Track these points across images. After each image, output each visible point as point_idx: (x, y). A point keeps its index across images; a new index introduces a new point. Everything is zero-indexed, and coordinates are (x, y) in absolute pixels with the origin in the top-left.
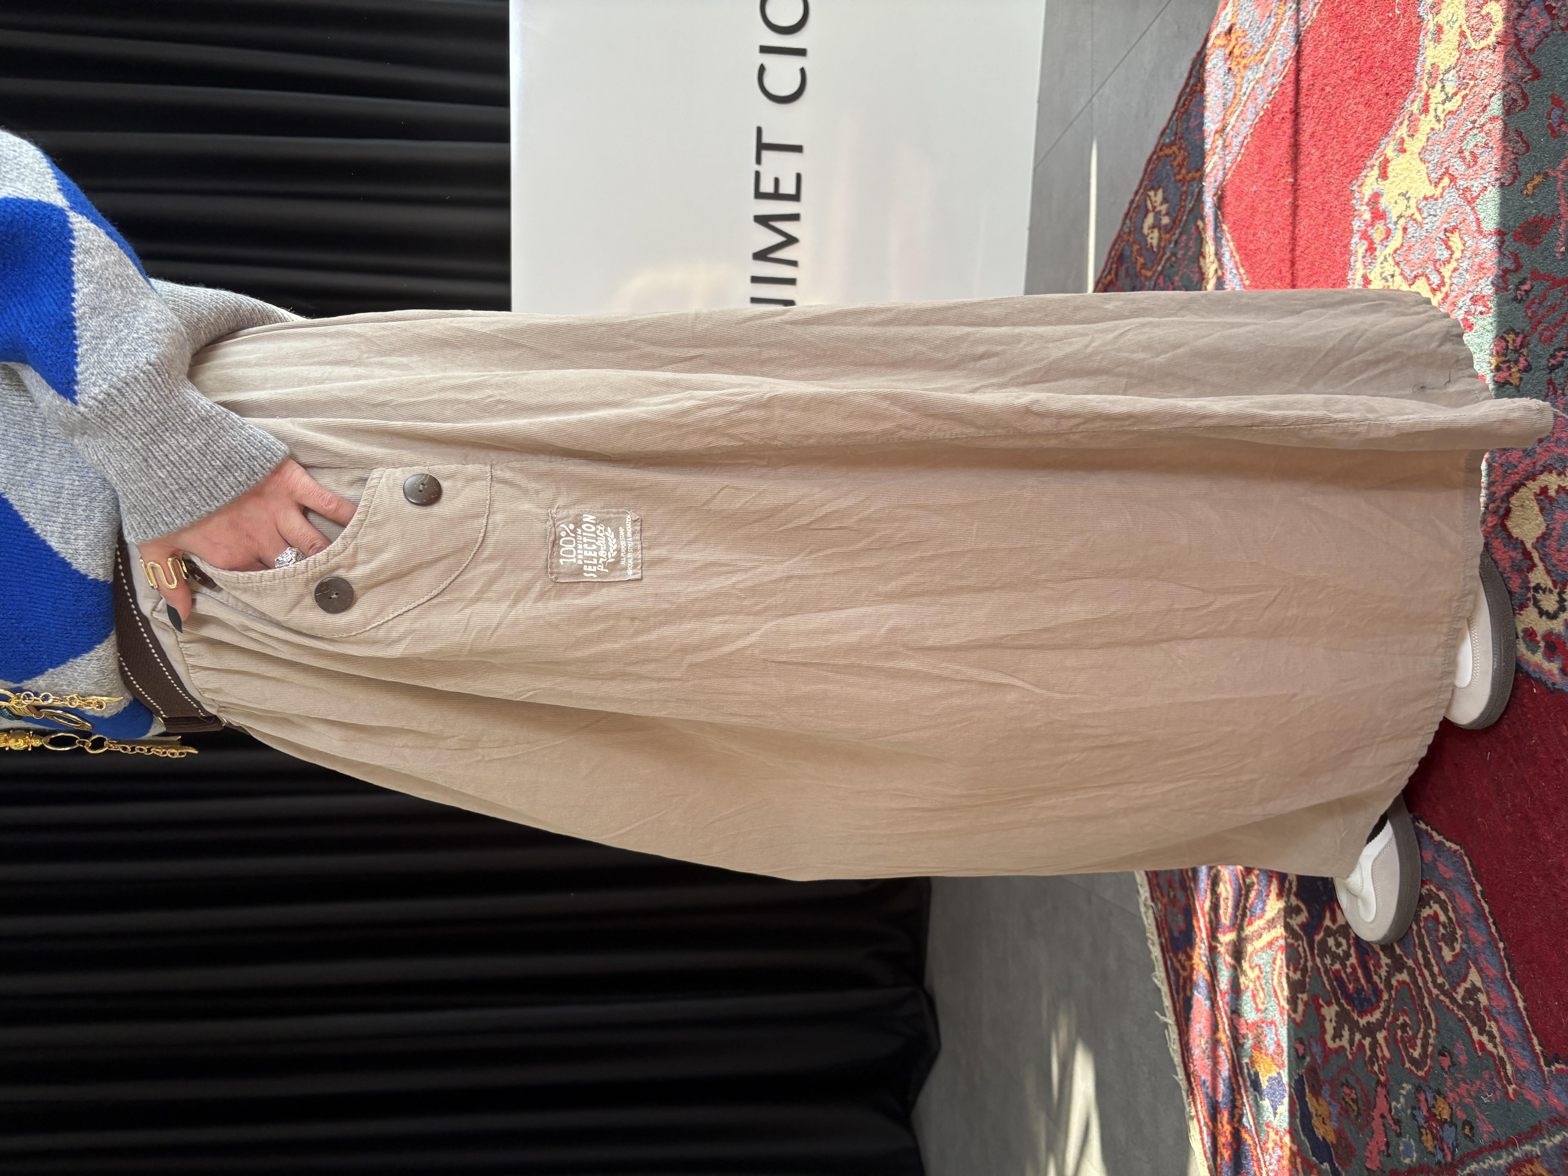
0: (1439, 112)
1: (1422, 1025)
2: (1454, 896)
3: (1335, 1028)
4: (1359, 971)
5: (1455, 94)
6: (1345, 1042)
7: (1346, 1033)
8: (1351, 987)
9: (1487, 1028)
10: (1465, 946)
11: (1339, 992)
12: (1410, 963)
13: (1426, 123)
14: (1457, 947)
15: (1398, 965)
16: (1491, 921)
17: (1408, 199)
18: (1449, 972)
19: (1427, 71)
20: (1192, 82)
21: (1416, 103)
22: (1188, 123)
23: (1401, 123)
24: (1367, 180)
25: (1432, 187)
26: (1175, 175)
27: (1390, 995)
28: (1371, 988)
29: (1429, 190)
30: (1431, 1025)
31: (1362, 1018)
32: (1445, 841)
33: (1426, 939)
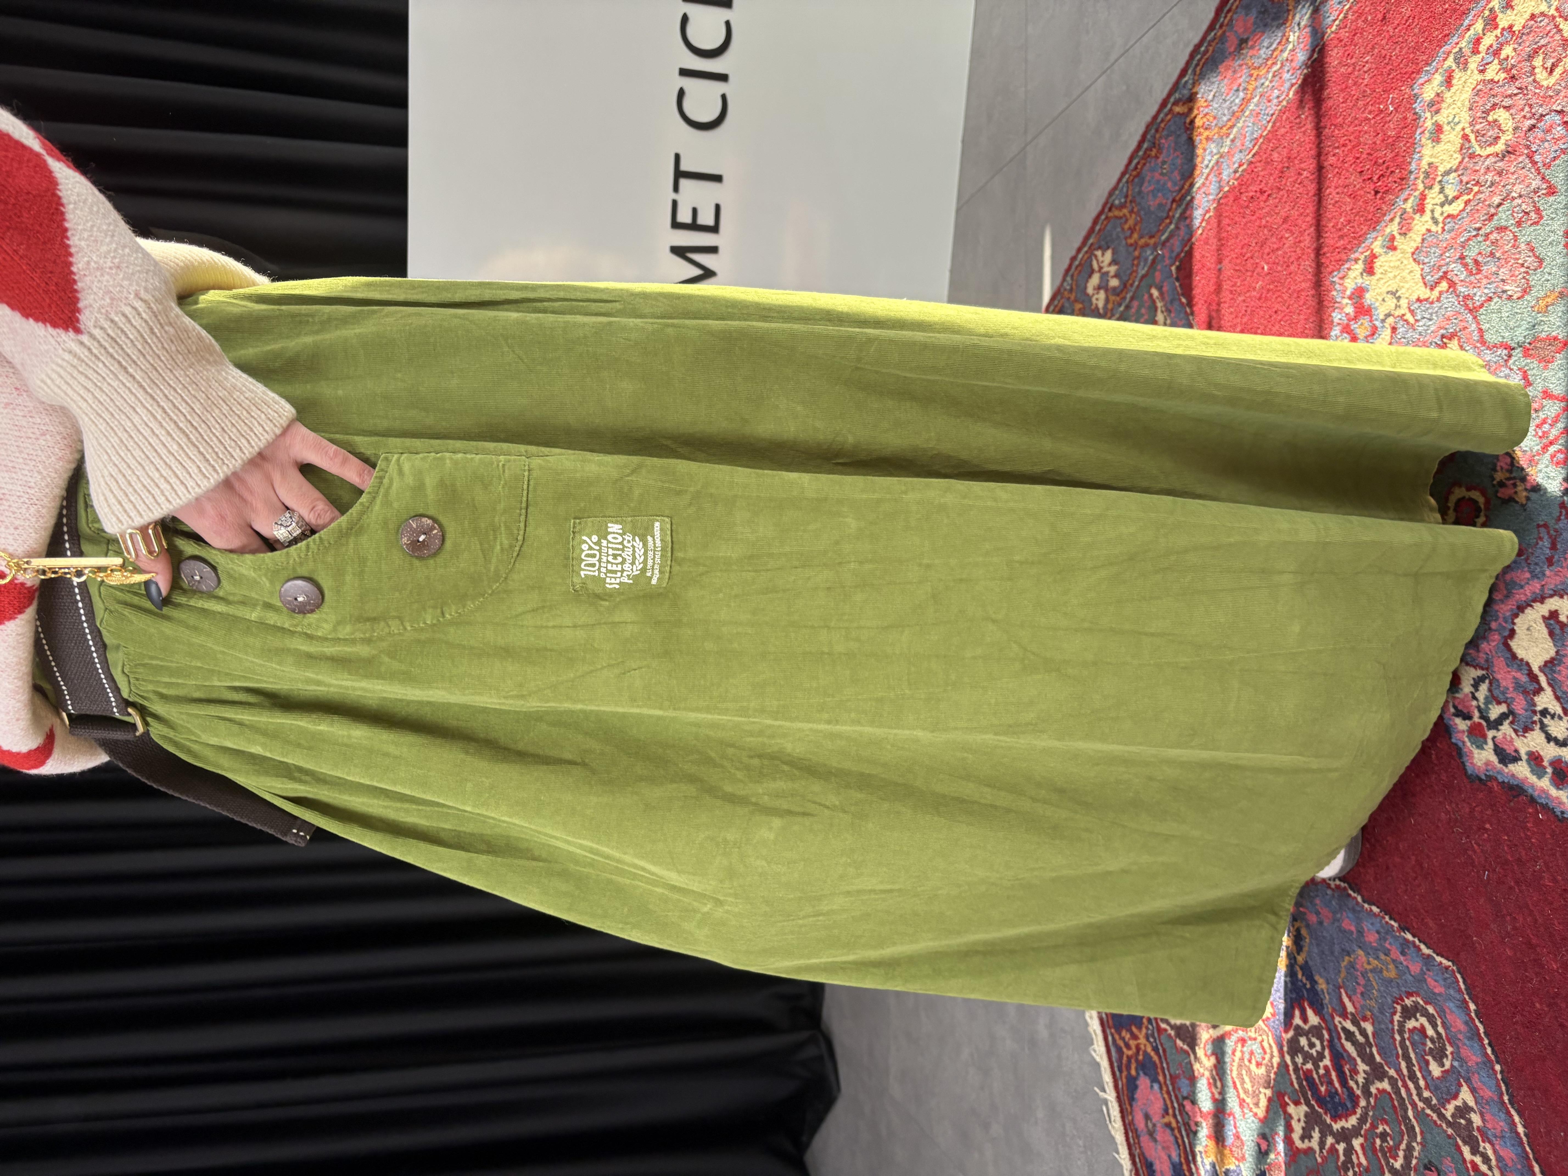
0: (1437, 215)
1: (1406, 1137)
2: (1444, 1012)
3: (1303, 1128)
4: (1333, 1074)
5: (1456, 198)
6: (1314, 1144)
7: (1316, 1135)
8: (1323, 1089)
9: (1481, 1149)
10: (1456, 1064)
11: (1309, 1093)
12: (1392, 1072)
13: (1421, 224)
14: (1447, 1064)
15: (1377, 1073)
16: (1486, 1041)
17: (1398, 298)
18: (1437, 1088)
19: (1423, 170)
20: (1145, 145)
21: (1410, 201)
22: (1141, 186)
23: (1392, 220)
24: (1350, 273)
25: (1428, 291)
26: (1126, 238)
27: (1368, 1102)
28: (1346, 1093)
29: (1424, 293)
30: (1416, 1137)
31: (1336, 1122)
32: (1435, 955)
33: (1410, 1050)
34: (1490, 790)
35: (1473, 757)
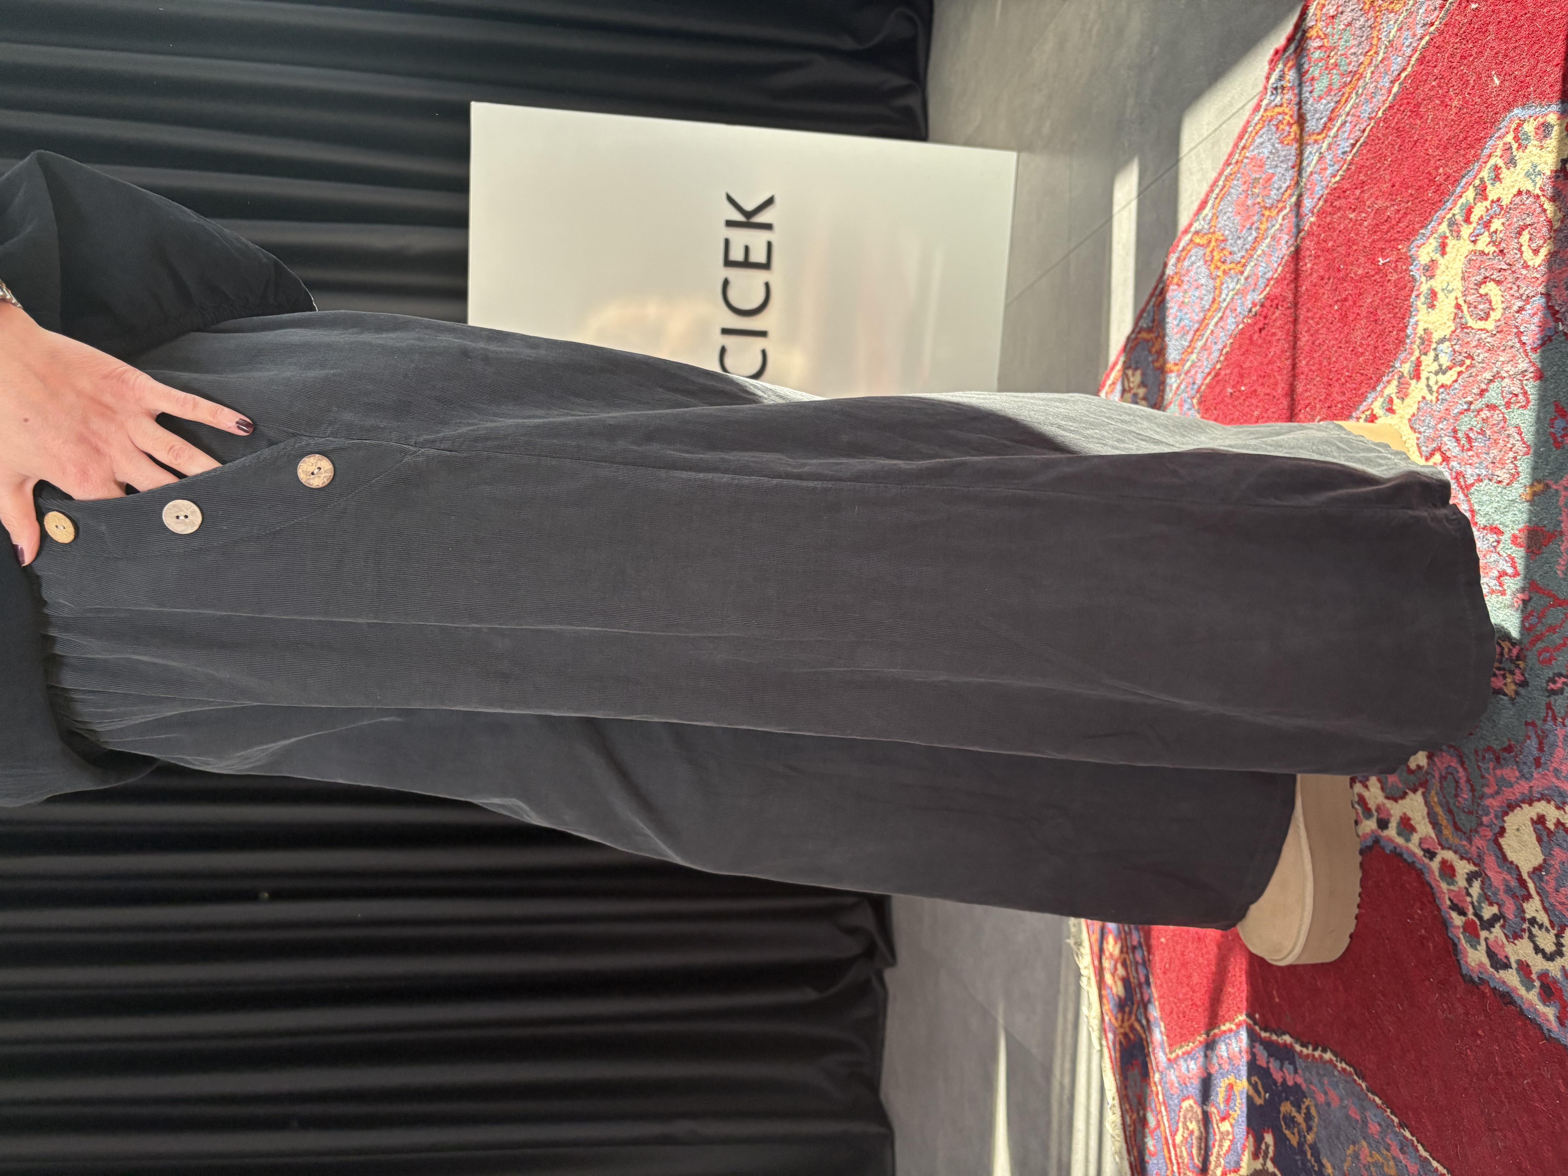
0: (1432, 383)
5: (1450, 368)
13: (1417, 390)
19: (1418, 335)
21: (1407, 365)
23: (1390, 382)
26: (1153, 362)
34: (1483, 995)
35: (1466, 956)
